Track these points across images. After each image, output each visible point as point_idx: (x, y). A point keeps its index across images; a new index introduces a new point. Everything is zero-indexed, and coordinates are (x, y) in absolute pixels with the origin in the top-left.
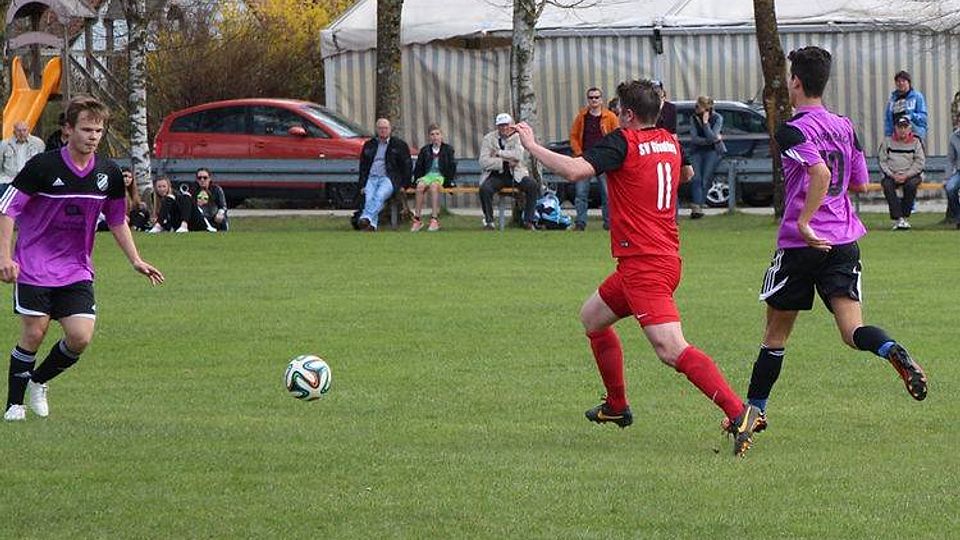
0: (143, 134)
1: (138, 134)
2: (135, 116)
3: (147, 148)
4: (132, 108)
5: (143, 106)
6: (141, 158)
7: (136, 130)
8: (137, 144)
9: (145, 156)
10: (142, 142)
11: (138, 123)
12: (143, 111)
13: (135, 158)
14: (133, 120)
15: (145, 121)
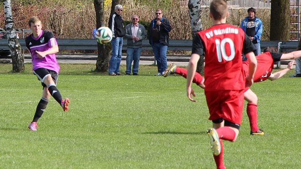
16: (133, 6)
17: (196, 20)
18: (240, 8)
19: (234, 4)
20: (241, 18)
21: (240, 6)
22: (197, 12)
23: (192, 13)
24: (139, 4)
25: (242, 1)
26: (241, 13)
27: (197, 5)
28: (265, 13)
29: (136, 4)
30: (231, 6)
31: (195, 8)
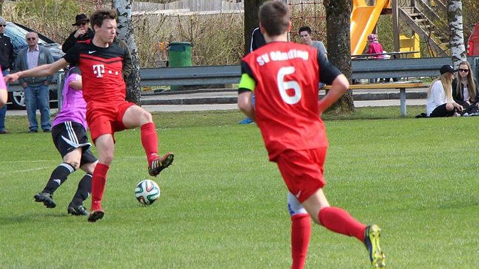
0: (461, 37)
1: (456, 38)
2: (453, 23)
3: (464, 49)
4: (451, 16)
5: (460, 15)
6: (459, 57)
7: (454, 34)
8: (456, 45)
9: (462, 55)
10: (460, 44)
11: (456, 29)
12: (460, 19)
13: (455, 57)
14: (451, 26)
15: (461, 27)
16: (14, 17)
17: (126, 36)
18: (191, 13)
19: (181, 6)
20: (194, 29)
21: (191, 10)
22: (126, 22)
23: (119, 24)
24: (24, 14)
25: (193, 2)
26: (194, 21)
27: (126, 11)
28: (232, 20)
29: (20, 15)
30: (177, 10)
31: (123, 16)
